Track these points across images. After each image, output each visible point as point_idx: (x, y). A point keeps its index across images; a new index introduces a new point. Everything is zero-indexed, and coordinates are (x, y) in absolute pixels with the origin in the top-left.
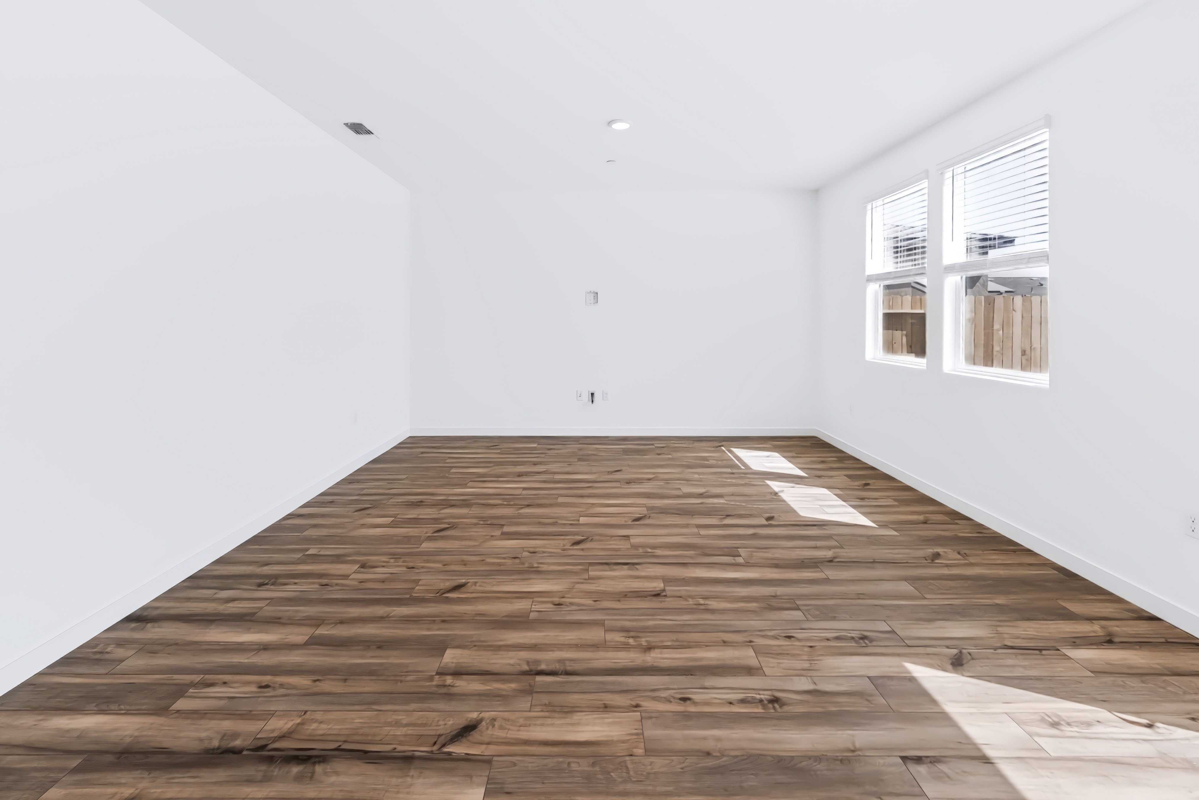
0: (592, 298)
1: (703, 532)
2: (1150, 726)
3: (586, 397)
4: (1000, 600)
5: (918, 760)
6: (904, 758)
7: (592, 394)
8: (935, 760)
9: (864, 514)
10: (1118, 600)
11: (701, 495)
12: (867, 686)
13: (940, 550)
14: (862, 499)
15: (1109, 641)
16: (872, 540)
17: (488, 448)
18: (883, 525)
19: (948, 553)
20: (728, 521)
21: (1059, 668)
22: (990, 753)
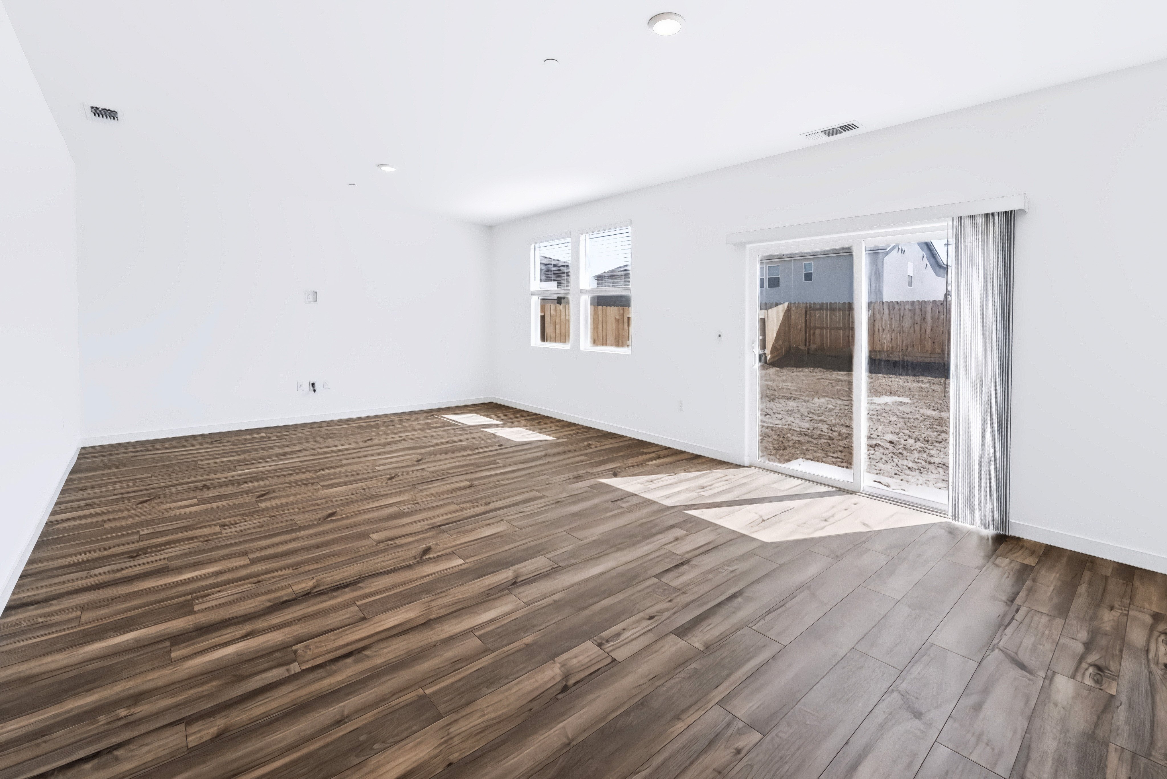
0: (311, 297)
1: (468, 458)
2: (675, 475)
3: (307, 387)
4: (621, 454)
5: (617, 501)
6: (612, 502)
7: (313, 385)
8: (621, 499)
9: (547, 435)
10: (658, 445)
11: (448, 442)
12: (588, 489)
13: (589, 442)
14: (542, 429)
15: (659, 457)
16: (558, 445)
17: (212, 443)
18: (559, 438)
19: (594, 443)
20: (477, 451)
21: (647, 468)
22: (636, 493)
